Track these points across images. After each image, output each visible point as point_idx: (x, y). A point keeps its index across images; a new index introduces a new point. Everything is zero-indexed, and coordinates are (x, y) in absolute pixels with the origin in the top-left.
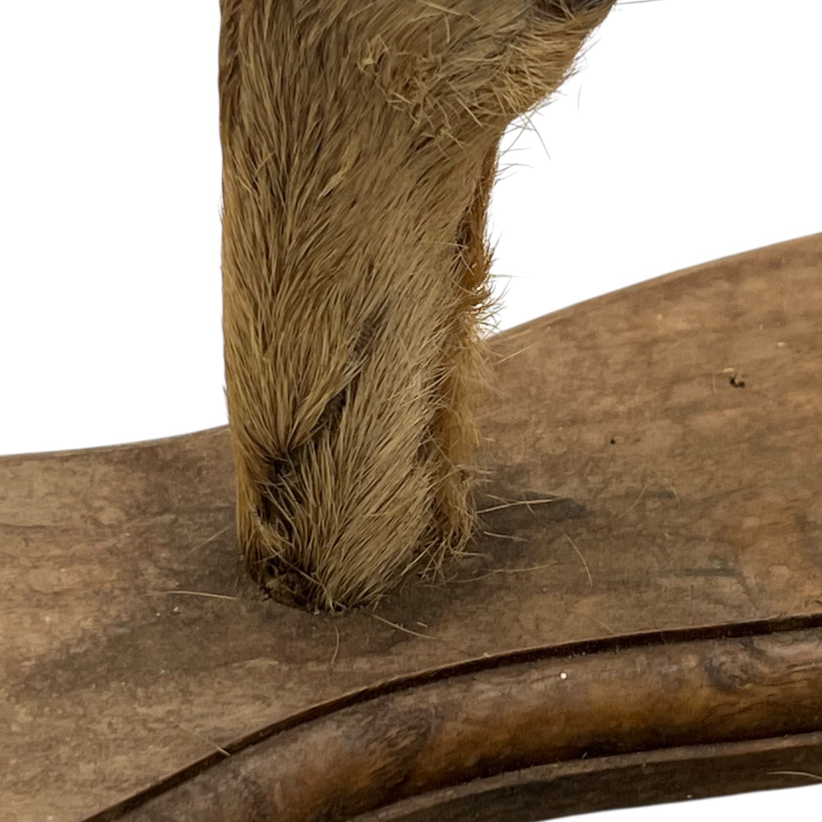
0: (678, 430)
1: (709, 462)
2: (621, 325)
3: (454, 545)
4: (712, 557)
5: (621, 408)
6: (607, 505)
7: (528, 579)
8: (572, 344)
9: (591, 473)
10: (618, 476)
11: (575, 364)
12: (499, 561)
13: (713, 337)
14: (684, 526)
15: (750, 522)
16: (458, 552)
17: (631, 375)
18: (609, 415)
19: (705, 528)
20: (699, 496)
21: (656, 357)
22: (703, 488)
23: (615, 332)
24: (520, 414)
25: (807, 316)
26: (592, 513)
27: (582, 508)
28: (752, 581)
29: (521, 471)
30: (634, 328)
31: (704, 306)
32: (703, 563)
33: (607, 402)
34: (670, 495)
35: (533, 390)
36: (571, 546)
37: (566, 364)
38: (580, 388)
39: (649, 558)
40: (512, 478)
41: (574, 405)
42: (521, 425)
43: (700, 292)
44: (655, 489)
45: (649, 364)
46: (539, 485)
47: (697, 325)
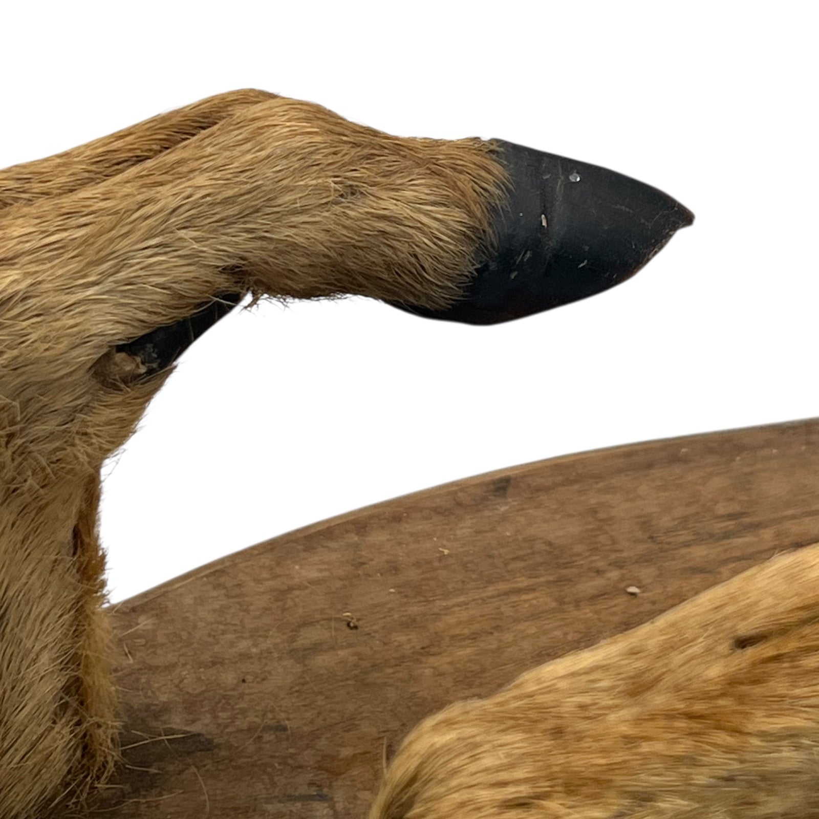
0: (298, 668)
1: (320, 697)
2: (265, 575)
3: (98, 778)
4: (311, 784)
5: (254, 650)
6: (232, 739)
7: (157, 806)
8: (223, 591)
9: (223, 710)
10: (243, 712)
11: (222, 610)
12: (136, 791)
13: (339, 584)
14: (292, 756)
15: (346, 752)
16: (101, 785)
17: (267, 620)
18: (245, 657)
19: (308, 757)
20: (306, 729)
21: (289, 603)
22: (312, 722)
23: (258, 581)
24: (171, 658)
25: (417, 564)
26: (218, 746)
27: (210, 742)
28: (340, 806)
29: (166, 709)
30: (275, 577)
31: (334, 556)
32: (303, 790)
33: (243, 645)
34: (285, 729)
35: (185, 635)
36: (196, 776)
37: (214, 611)
38: (224, 633)
39: (259, 786)
40: (156, 716)
41: (216, 649)
42: (170, 667)
43: (332, 545)
44: (271, 723)
45: (284, 610)
46: (177, 721)
47: (326, 574)
